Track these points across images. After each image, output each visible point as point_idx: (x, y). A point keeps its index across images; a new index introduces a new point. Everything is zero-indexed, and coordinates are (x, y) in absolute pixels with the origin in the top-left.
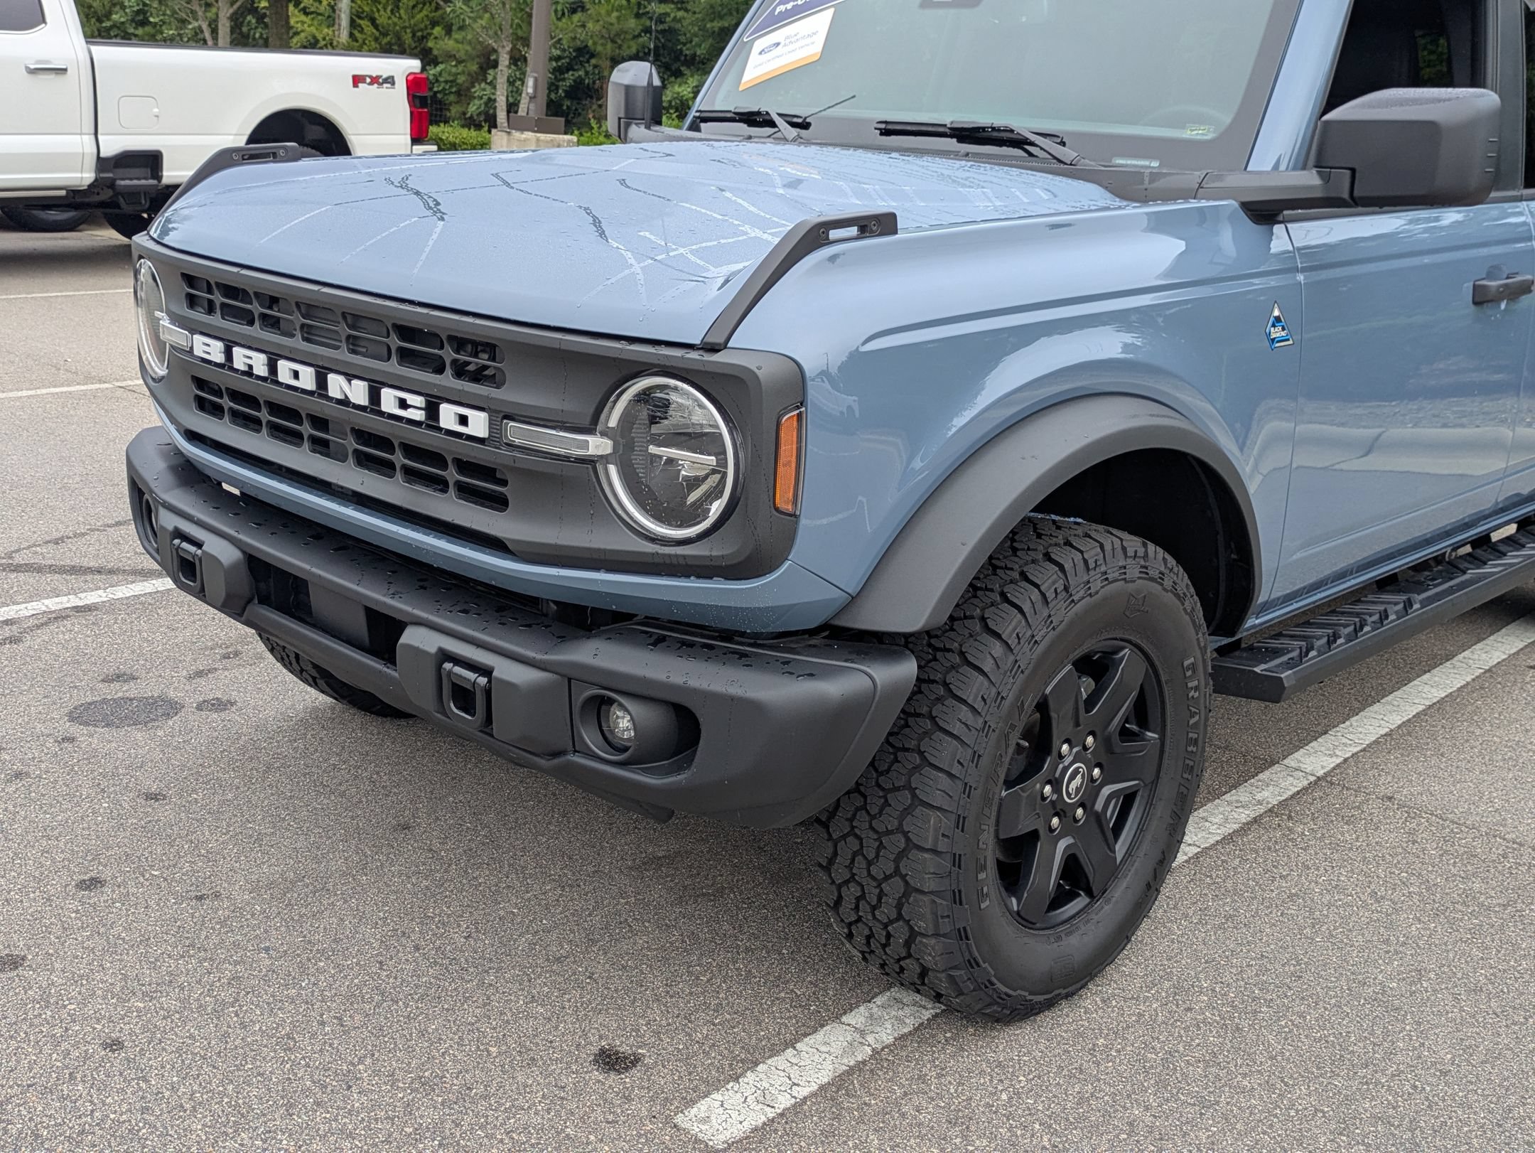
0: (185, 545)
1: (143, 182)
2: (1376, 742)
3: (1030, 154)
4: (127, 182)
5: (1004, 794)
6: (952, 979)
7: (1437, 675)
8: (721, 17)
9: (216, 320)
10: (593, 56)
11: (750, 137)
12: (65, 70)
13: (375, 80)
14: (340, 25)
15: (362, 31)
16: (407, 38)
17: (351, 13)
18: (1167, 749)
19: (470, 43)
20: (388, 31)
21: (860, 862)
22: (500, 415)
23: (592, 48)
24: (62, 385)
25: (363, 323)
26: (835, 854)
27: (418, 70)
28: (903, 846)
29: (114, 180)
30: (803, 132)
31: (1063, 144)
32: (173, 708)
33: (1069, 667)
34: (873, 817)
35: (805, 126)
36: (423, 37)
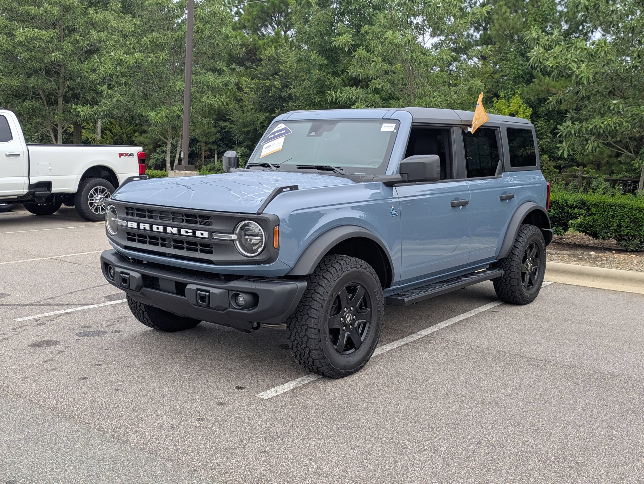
0: (124, 275)
1: (45, 192)
2: (444, 328)
3: (335, 172)
4: (39, 193)
5: (330, 317)
6: (320, 362)
7: (465, 314)
8: (247, 127)
9: (135, 217)
10: (198, 142)
11: (264, 170)
12: (19, 155)
13: (127, 155)
14: (97, 133)
15: (106, 135)
16: (124, 137)
17: (102, 128)
18: (373, 313)
19: (149, 138)
20: (117, 134)
21: (297, 334)
22: (211, 232)
23: (198, 139)
24: (31, 259)
25: (176, 215)
26: (291, 334)
27: (142, 151)
28: (306, 328)
29: (34, 192)
30: (278, 168)
31: (342, 170)
32: (105, 333)
33: (344, 288)
34: (299, 322)
35: (278, 167)
36: (131, 136)
